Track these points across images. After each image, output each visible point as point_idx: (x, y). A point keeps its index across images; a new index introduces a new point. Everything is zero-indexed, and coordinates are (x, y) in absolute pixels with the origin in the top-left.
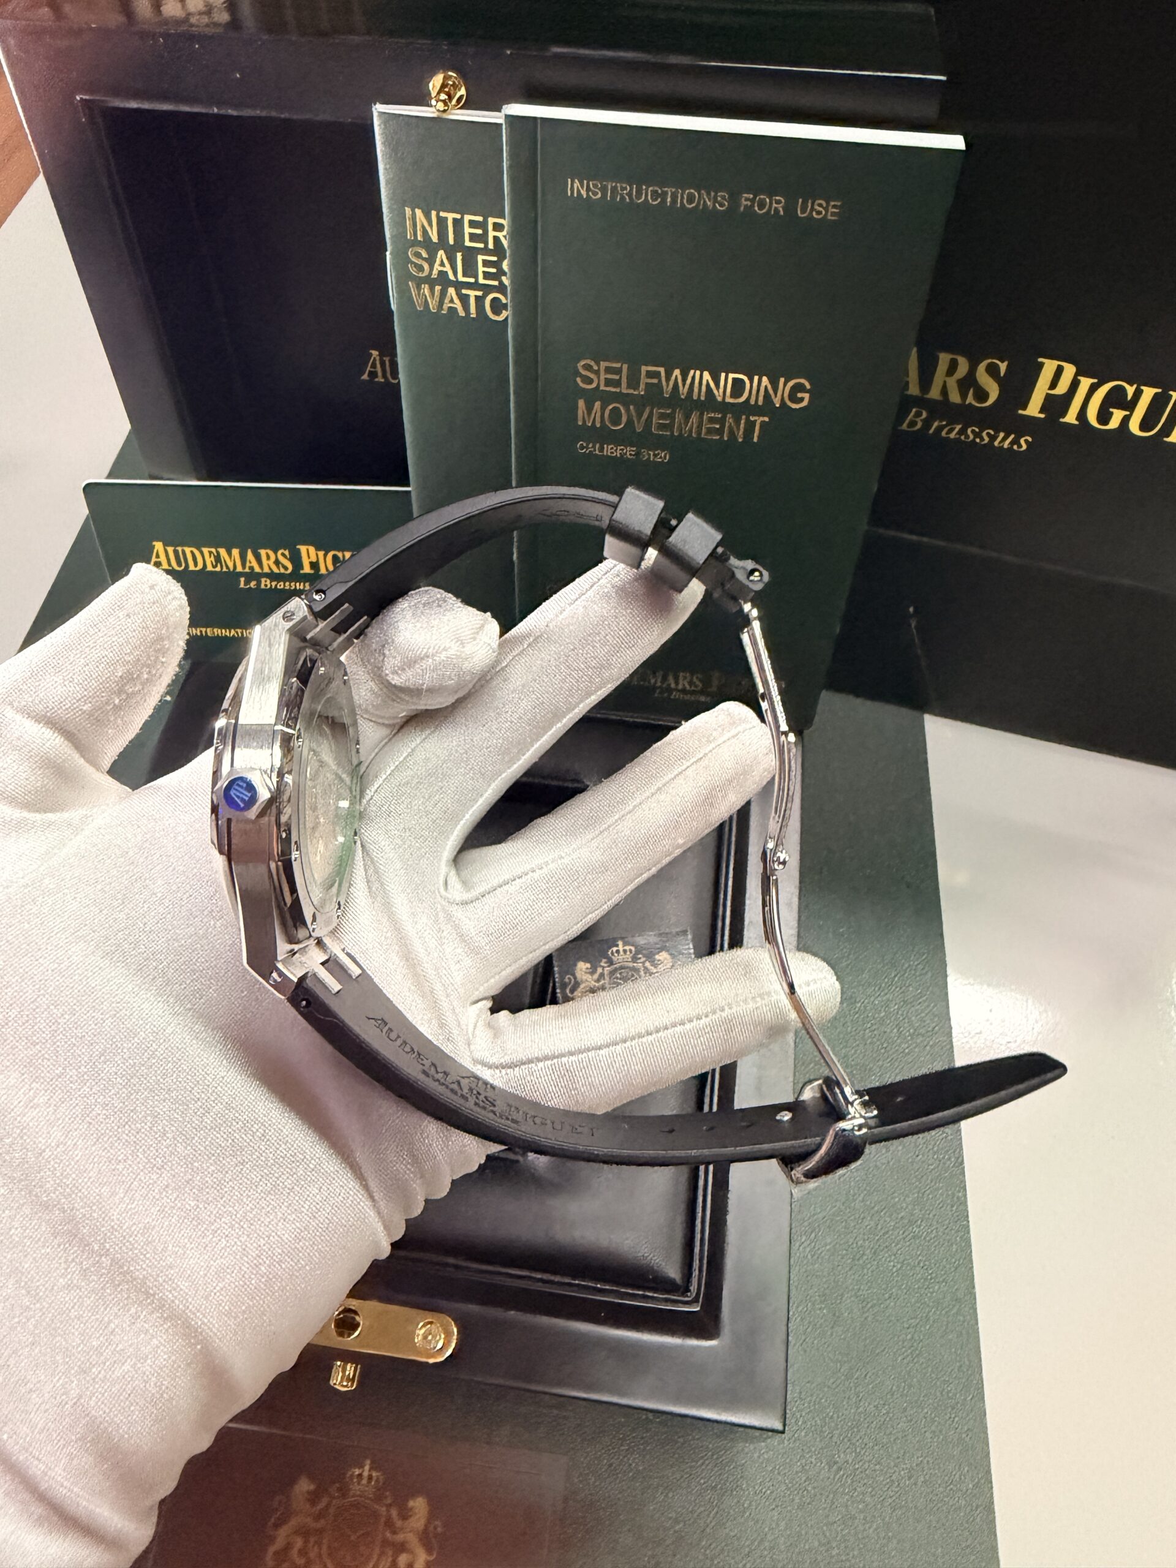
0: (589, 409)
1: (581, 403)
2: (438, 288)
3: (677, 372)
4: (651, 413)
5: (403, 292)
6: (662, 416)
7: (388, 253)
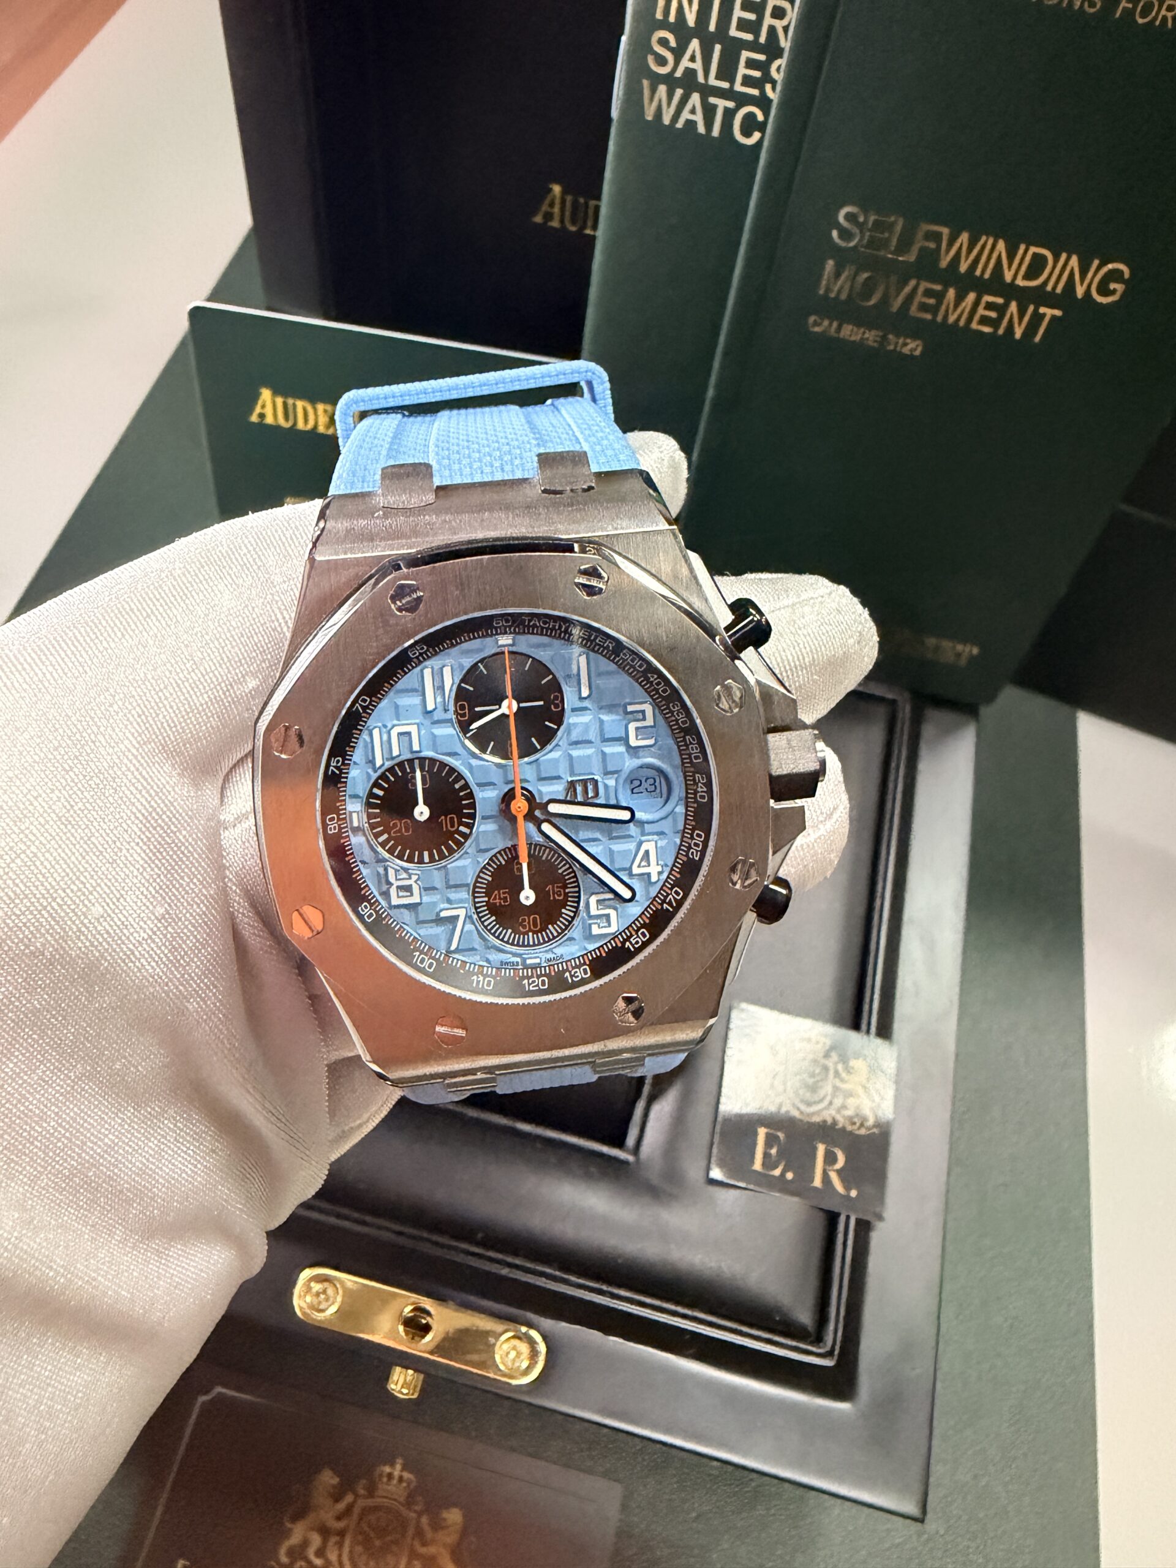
0: (837, 275)
1: (830, 264)
2: (679, 92)
3: (964, 237)
4: (915, 290)
5: (632, 93)
6: (928, 293)
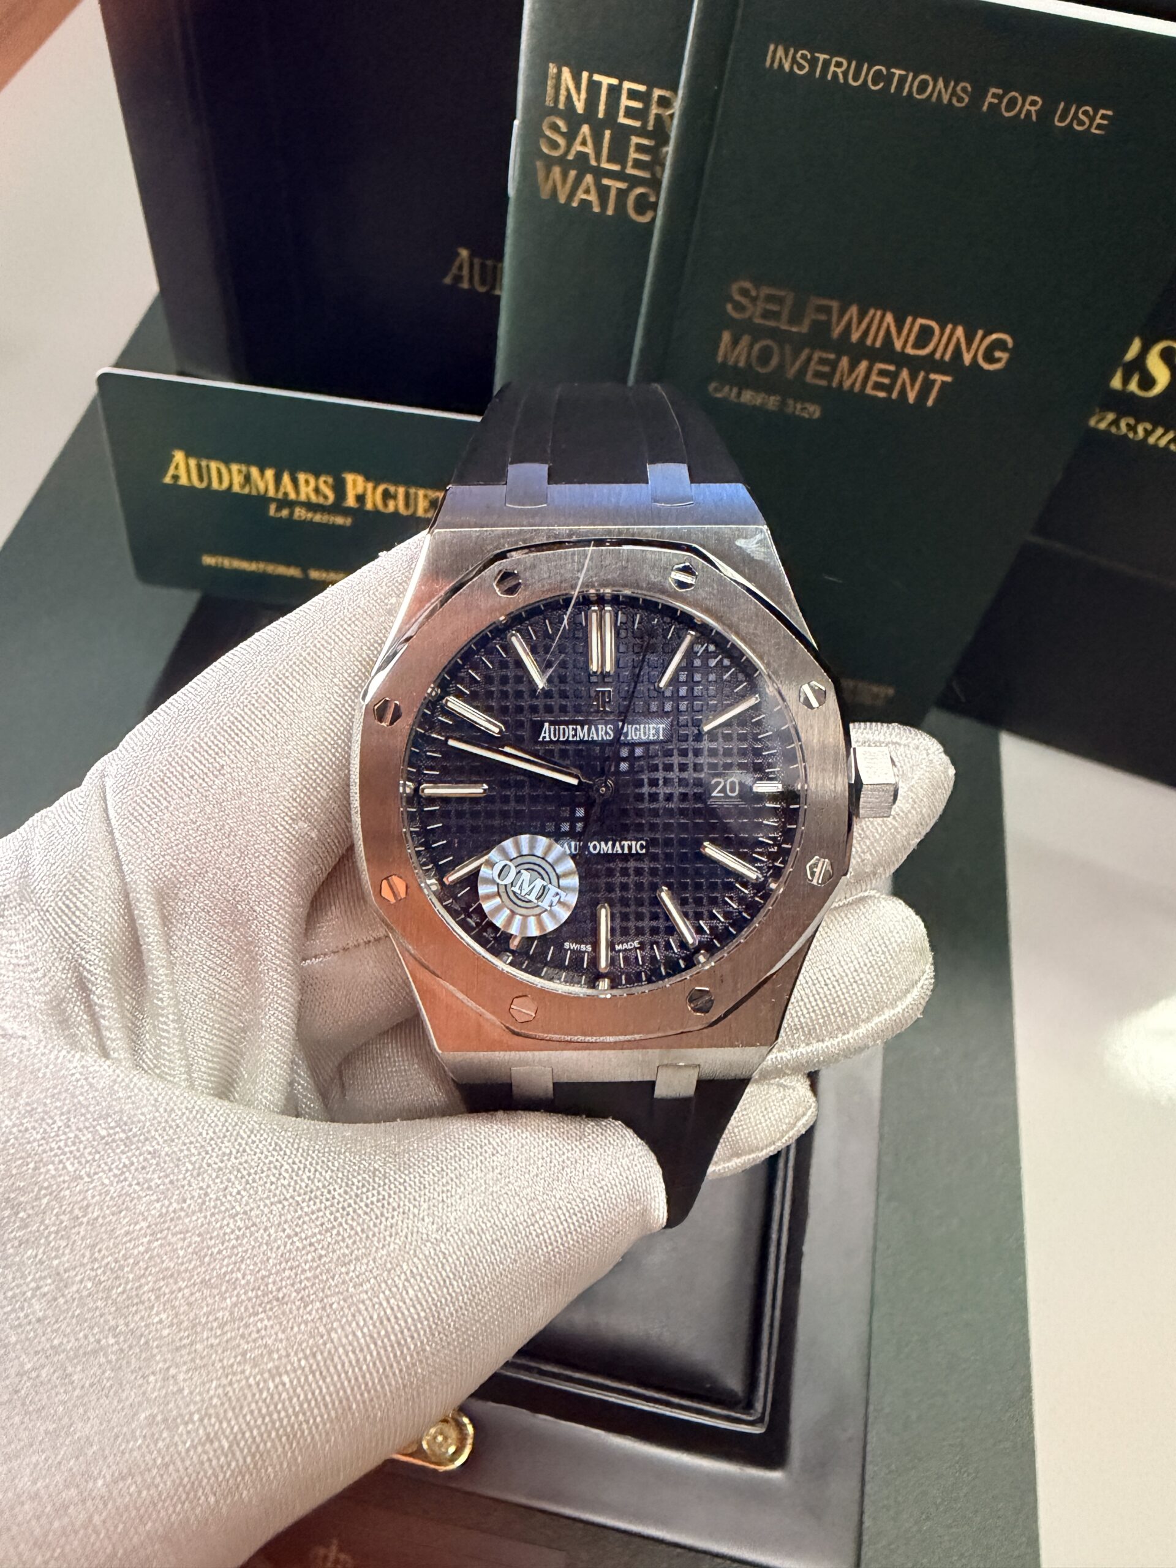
0: (734, 345)
1: (726, 337)
2: (573, 173)
3: (854, 310)
4: (809, 359)
5: (527, 173)
6: (822, 361)
7: (516, 123)
